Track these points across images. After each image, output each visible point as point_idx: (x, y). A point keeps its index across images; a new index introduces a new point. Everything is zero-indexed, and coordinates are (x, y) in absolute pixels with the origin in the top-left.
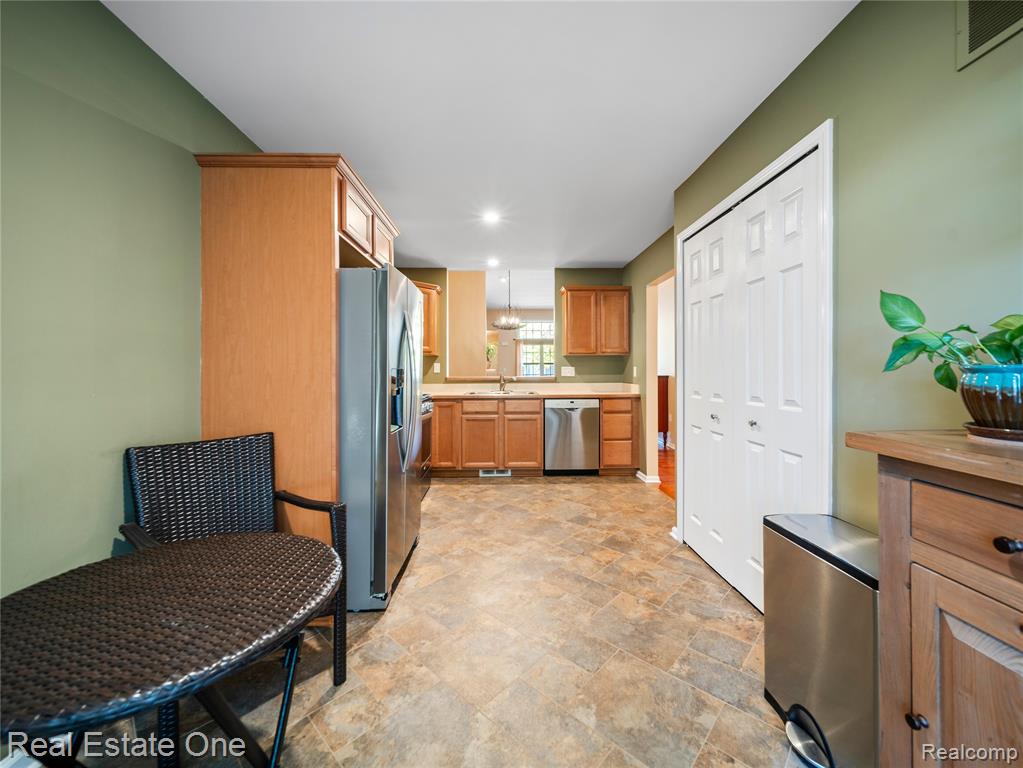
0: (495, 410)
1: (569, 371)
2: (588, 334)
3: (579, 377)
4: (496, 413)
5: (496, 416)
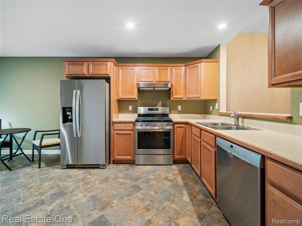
0: (199, 136)
5: (199, 140)
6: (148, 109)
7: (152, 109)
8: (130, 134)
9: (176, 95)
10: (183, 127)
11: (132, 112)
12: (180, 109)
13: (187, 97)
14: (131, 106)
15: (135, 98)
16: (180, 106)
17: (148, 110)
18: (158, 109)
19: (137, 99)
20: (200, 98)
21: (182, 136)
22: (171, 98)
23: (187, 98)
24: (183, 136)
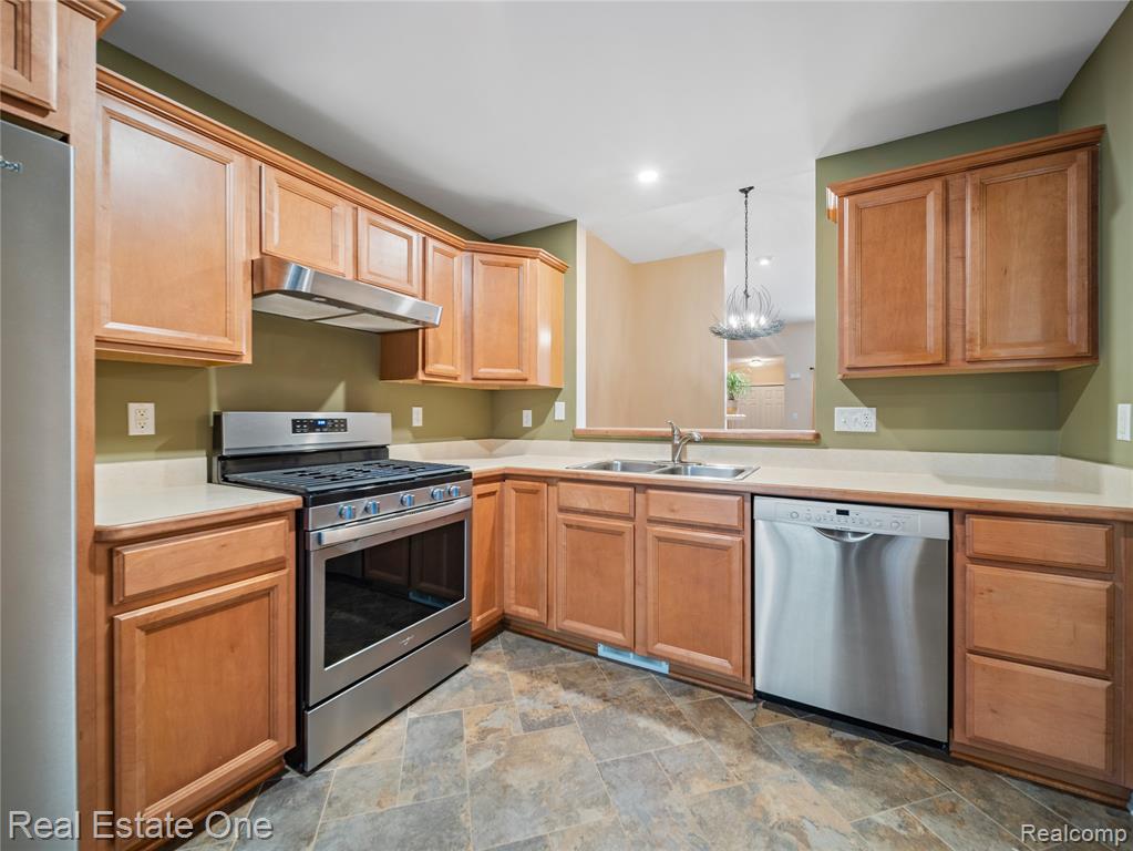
0: (625, 510)
1: (856, 418)
2: (915, 308)
3: (888, 433)
4: (632, 519)
5: (629, 525)
6: (294, 422)
7: (316, 421)
8: (267, 592)
9: (437, 362)
10: (494, 493)
11: (160, 443)
12: (420, 424)
13: (475, 375)
14: (152, 407)
15: (237, 356)
16: (421, 409)
17: (294, 431)
18: (345, 420)
19: (247, 359)
20: (527, 383)
21: (491, 527)
22: (420, 371)
23: (474, 379)
24: (494, 528)
